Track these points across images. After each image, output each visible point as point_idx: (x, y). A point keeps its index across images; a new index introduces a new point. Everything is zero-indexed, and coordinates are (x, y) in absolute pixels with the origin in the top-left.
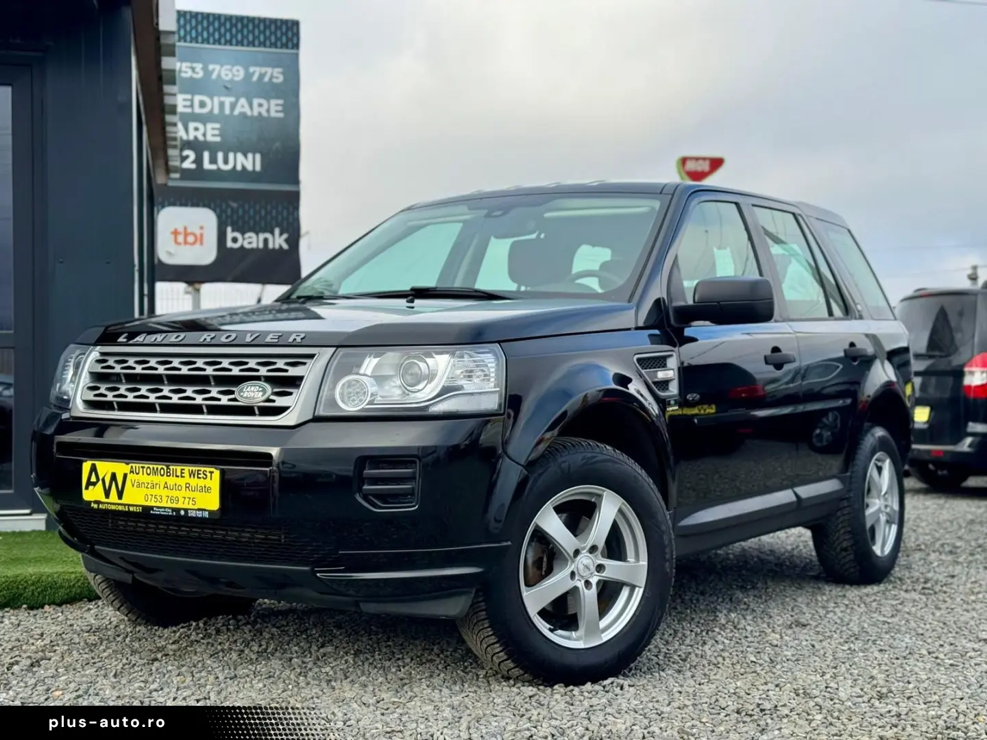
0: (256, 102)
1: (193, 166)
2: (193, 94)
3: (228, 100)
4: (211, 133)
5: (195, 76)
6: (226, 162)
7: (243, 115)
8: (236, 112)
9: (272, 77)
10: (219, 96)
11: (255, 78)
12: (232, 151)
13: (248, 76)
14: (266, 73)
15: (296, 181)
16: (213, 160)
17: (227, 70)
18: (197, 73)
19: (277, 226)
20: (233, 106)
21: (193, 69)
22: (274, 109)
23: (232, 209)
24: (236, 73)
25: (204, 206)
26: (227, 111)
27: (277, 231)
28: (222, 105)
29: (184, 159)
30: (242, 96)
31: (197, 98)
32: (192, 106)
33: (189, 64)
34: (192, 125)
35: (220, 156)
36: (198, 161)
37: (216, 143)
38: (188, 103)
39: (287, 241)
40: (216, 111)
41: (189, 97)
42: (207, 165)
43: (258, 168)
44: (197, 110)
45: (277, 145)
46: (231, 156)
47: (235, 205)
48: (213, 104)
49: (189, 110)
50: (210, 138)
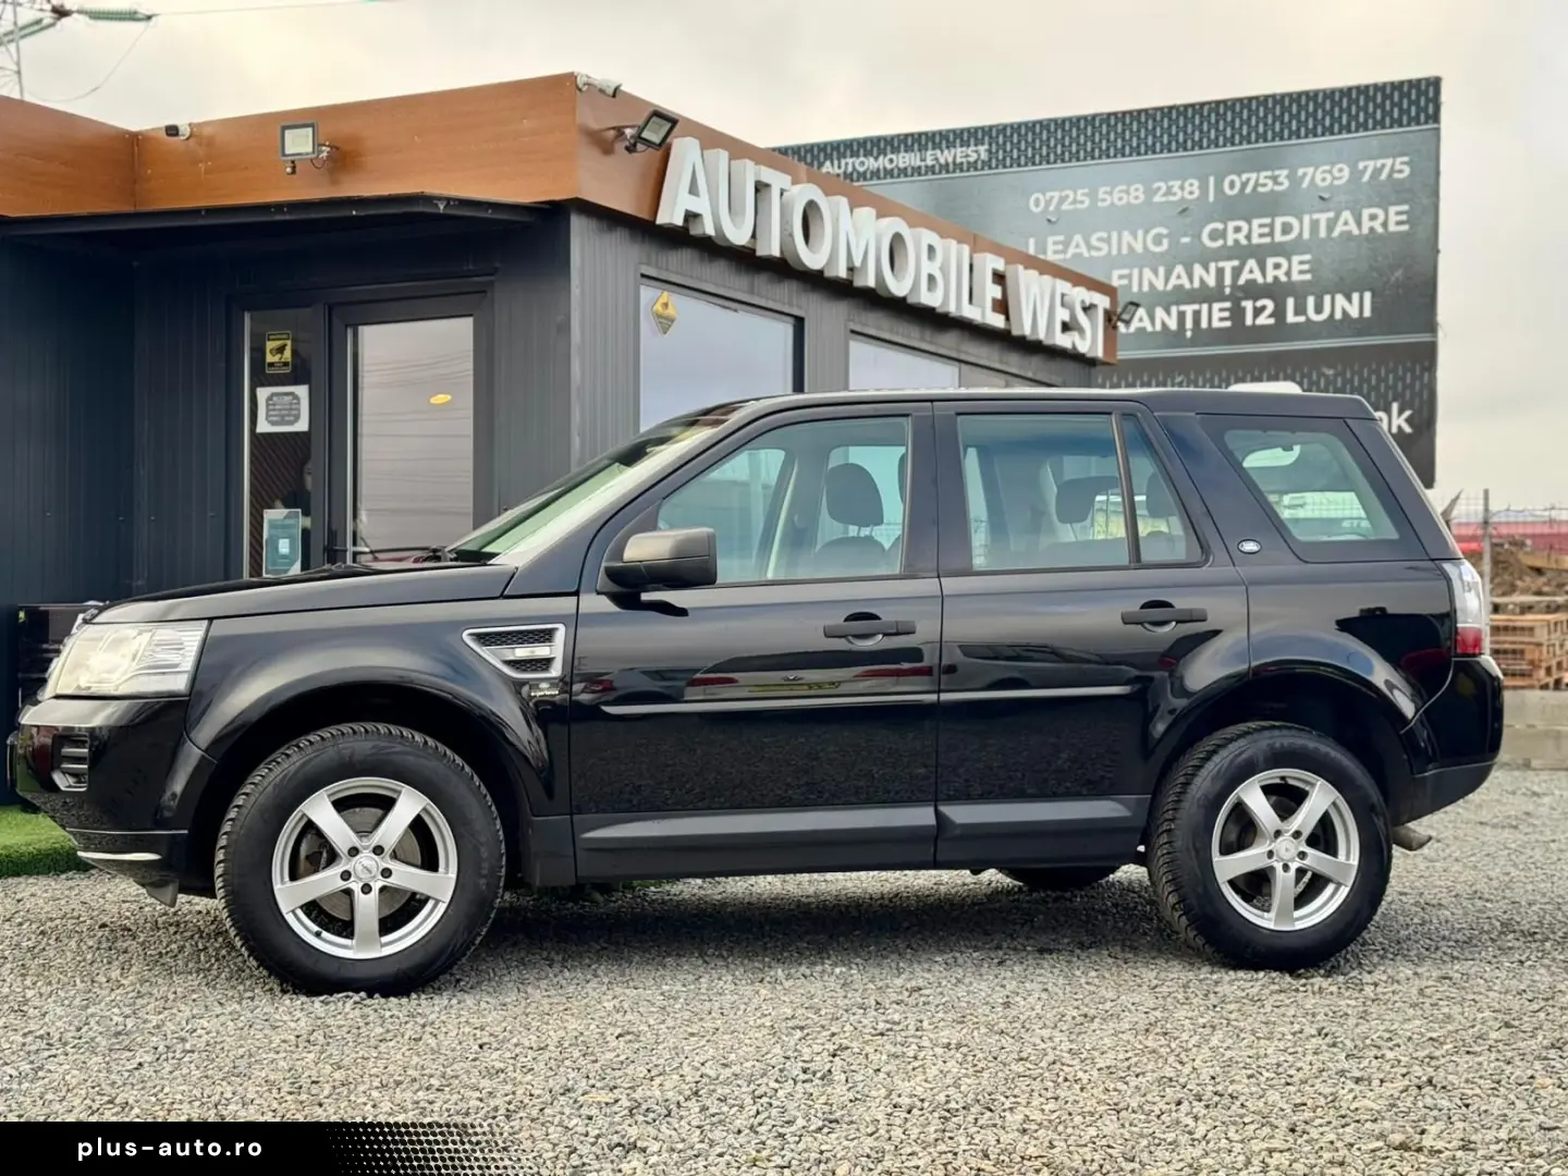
0: (1366, 213)
1: (1271, 321)
2: (1273, 215)
3: (1323, 218)
4: (1297, 269)
5: (1277, 188)
6: (1319, 310)
7: (1347, 236)
8: (1336, 234)
9: (1392, 170)
10: (1311, 212)
11: (1366, 178)
12: (1327, 293)
13: (1356, 175)
14: (1383, 166)
15: (1431, 327)
16: (1300, 309)
17: (1324, 172)
18: (1281, 184)
19: (1395, 400)
20: (1331, 225)
21: (1275, 179)
22: (1394, 219)
23: (1327, 377)
24: (1337, 174)
25: (1285, 379)
26: (1323, 233)
27: (1395, 407)
28: (1315, 225)
29: (1258, 312)
30: (1347, 208)
31: (1279, 221)
32: (1271, 234)
33: (1269, 173)
34: (1270, 262)
35: (1311, 301)
36: (1279, 313)
37: (1303, 283)
38: (1266, 230)
39: (1409, 421)
40: (1306, 235)
41: (1267, 221)
42: (1291, 318)
43: (1367, 313)
44: (1279, 238)
45: (1399, 273)
46: (1327, 299)
47: (1330, 372)
48: (1301, 227)
49: (1267, 240)
50: (1296, 277)
